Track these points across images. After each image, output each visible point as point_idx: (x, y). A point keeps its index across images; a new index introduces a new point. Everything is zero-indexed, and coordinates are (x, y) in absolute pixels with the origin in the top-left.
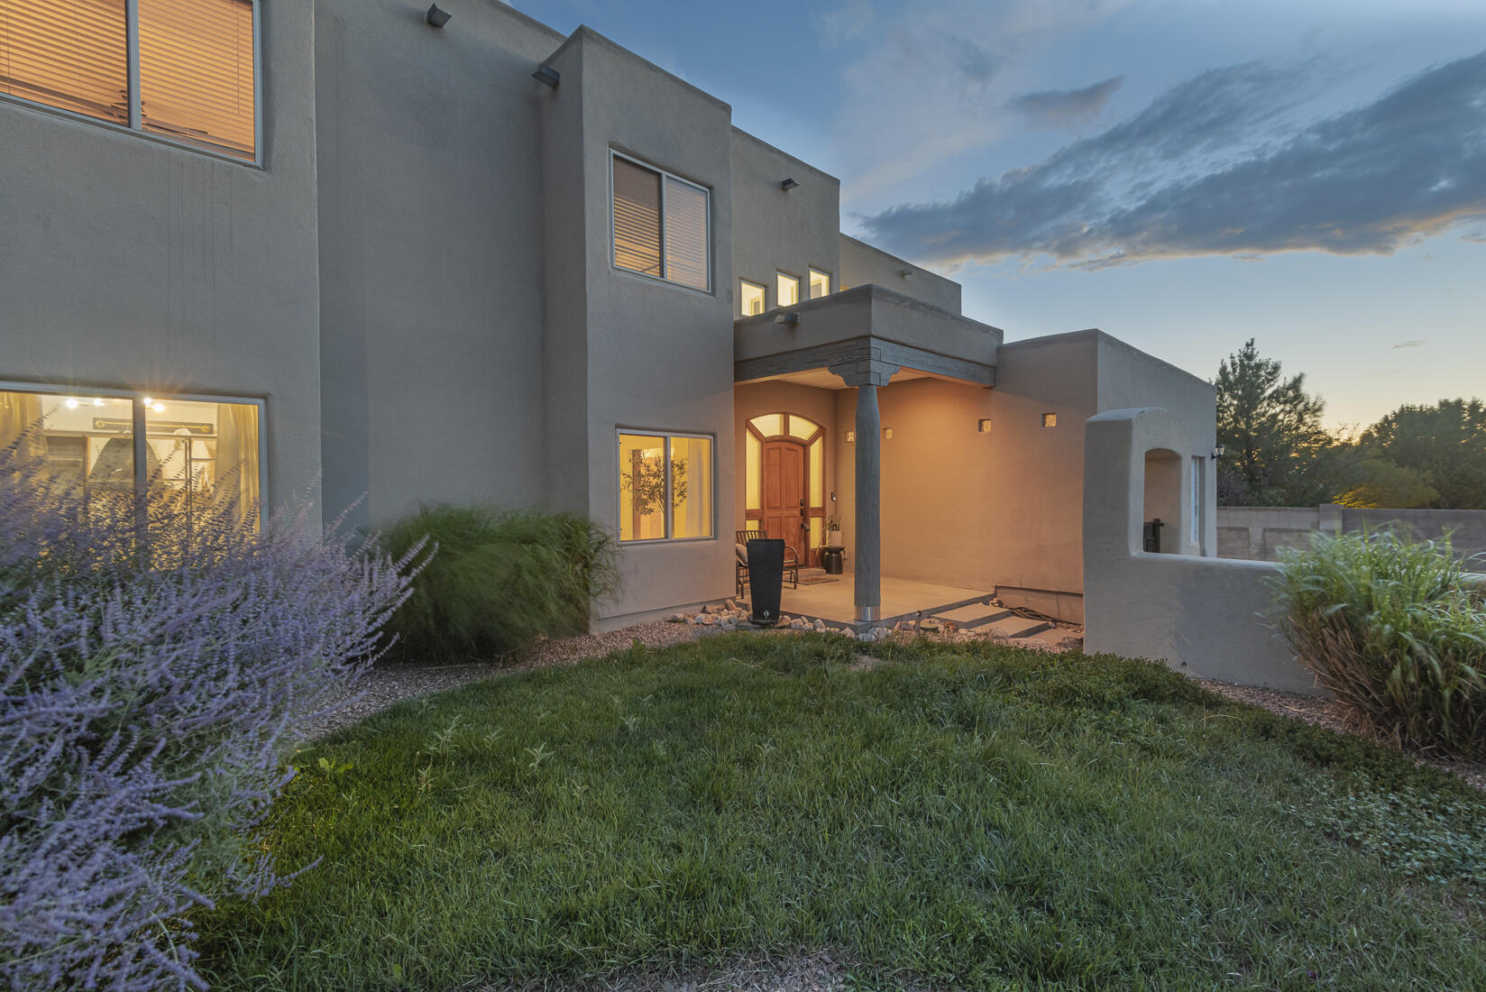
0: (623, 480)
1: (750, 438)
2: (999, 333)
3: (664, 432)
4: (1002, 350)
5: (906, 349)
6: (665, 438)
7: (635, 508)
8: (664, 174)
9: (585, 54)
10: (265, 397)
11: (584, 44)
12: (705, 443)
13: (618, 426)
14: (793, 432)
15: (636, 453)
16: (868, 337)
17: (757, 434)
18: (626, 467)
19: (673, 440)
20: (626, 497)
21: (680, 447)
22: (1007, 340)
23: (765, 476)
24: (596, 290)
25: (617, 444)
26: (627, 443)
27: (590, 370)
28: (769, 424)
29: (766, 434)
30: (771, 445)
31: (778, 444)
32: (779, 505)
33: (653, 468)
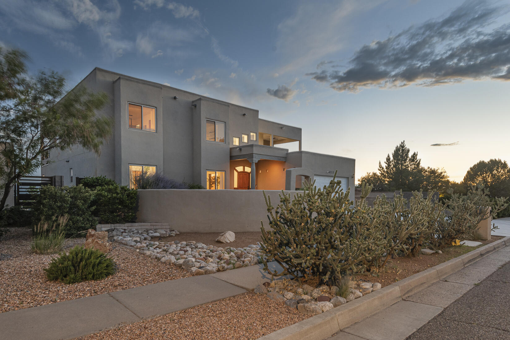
0: (207, 180)
1: (235, 172)
2: (288, 150)
3: (215, 171)
4: (288, 154)
5: (261, 155)
6: (215, 172)
7: (210, 186)
8: (216, 121)
9: (202, 103)
10: (156, 166)
11: (201, 101)
12: (224, 173)
13: (207, 170)
14: (246, 170)
15: (210, 175)
16: (253, 154)
17: (237, 171)
18: (208, 177)
19: (217, 172)
20: (208, 183)
21: (218, 174)
22: (289, 151)
23: (239, 180)
24: (203, 145)
25: (206, 173)
26: (208, 173)
27: (202, 159)
28: (240, 169)
29: (239, 171)
30: (240, 173)
31: (242, 173)
32: (242, 187)
33: (213, 178)
